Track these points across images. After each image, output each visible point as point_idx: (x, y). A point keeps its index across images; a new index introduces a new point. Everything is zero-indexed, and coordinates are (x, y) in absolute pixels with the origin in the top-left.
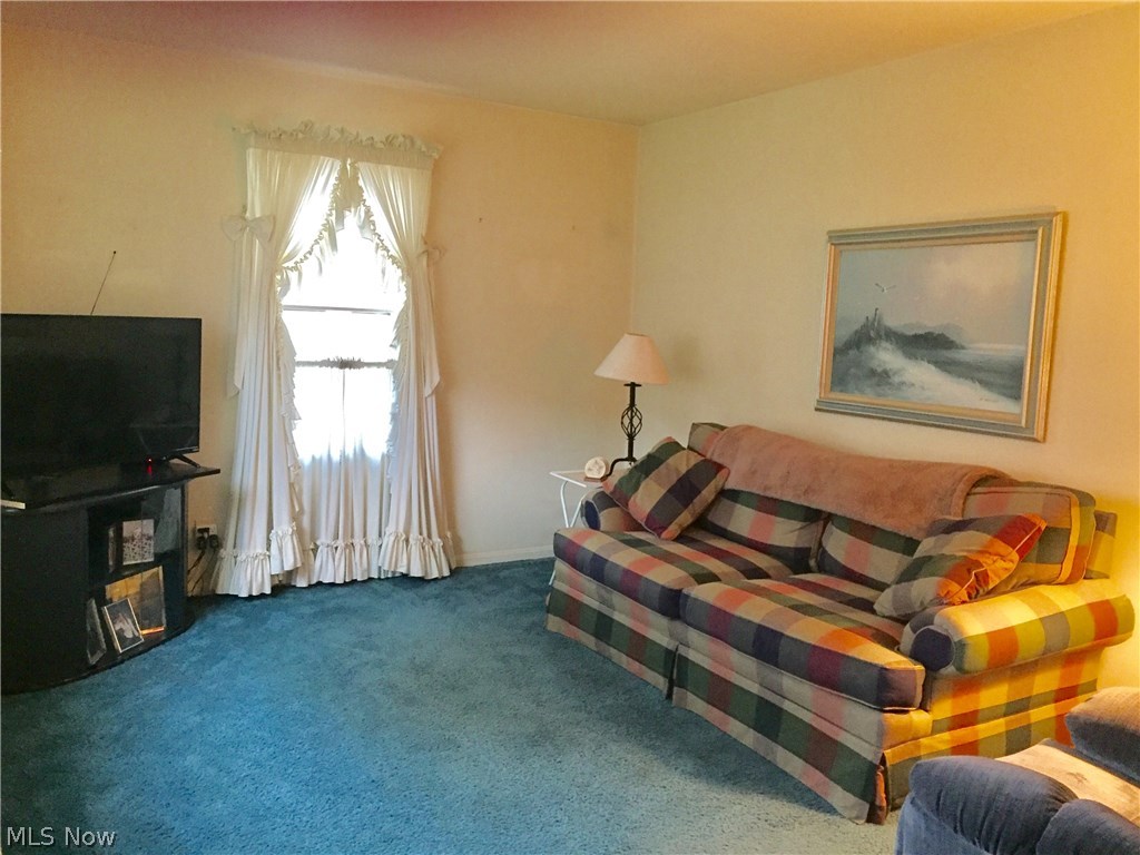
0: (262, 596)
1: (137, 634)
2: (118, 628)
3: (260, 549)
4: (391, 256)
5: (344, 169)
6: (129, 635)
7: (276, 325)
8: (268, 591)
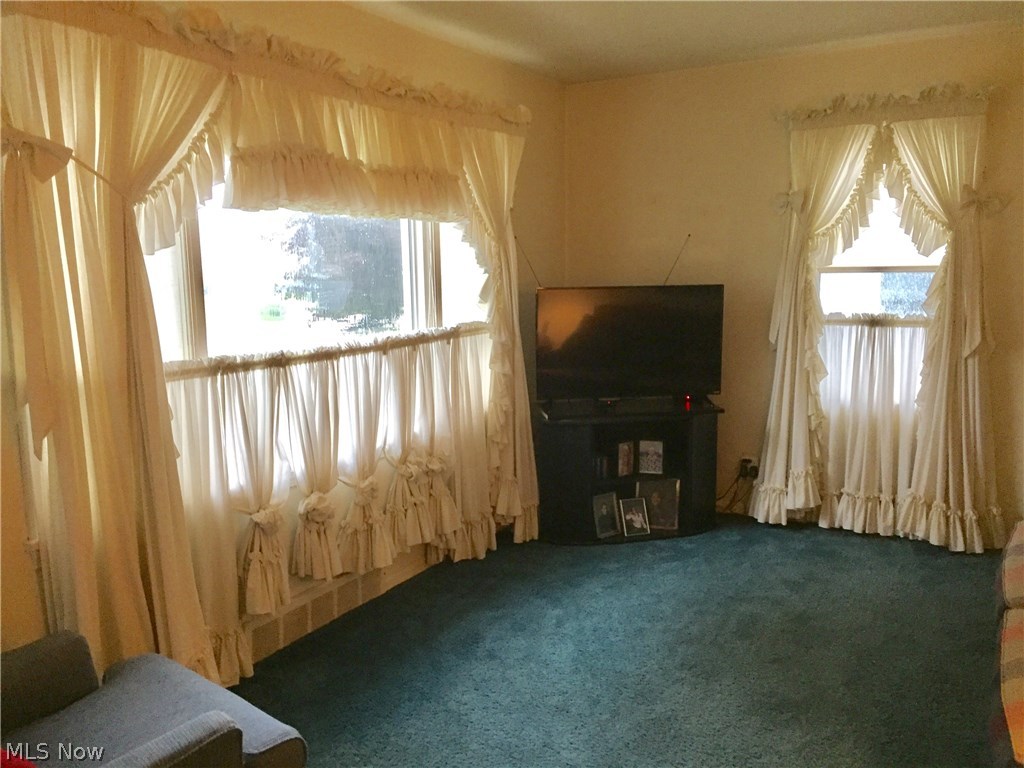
0: (778, 526)
1: (645, 526)
2: (628, 517)
3: (779, 483)
4: (929, 212)
5: (878, 133)
6: (638, 525)
7: (805, 287)
8: (784, 523)
